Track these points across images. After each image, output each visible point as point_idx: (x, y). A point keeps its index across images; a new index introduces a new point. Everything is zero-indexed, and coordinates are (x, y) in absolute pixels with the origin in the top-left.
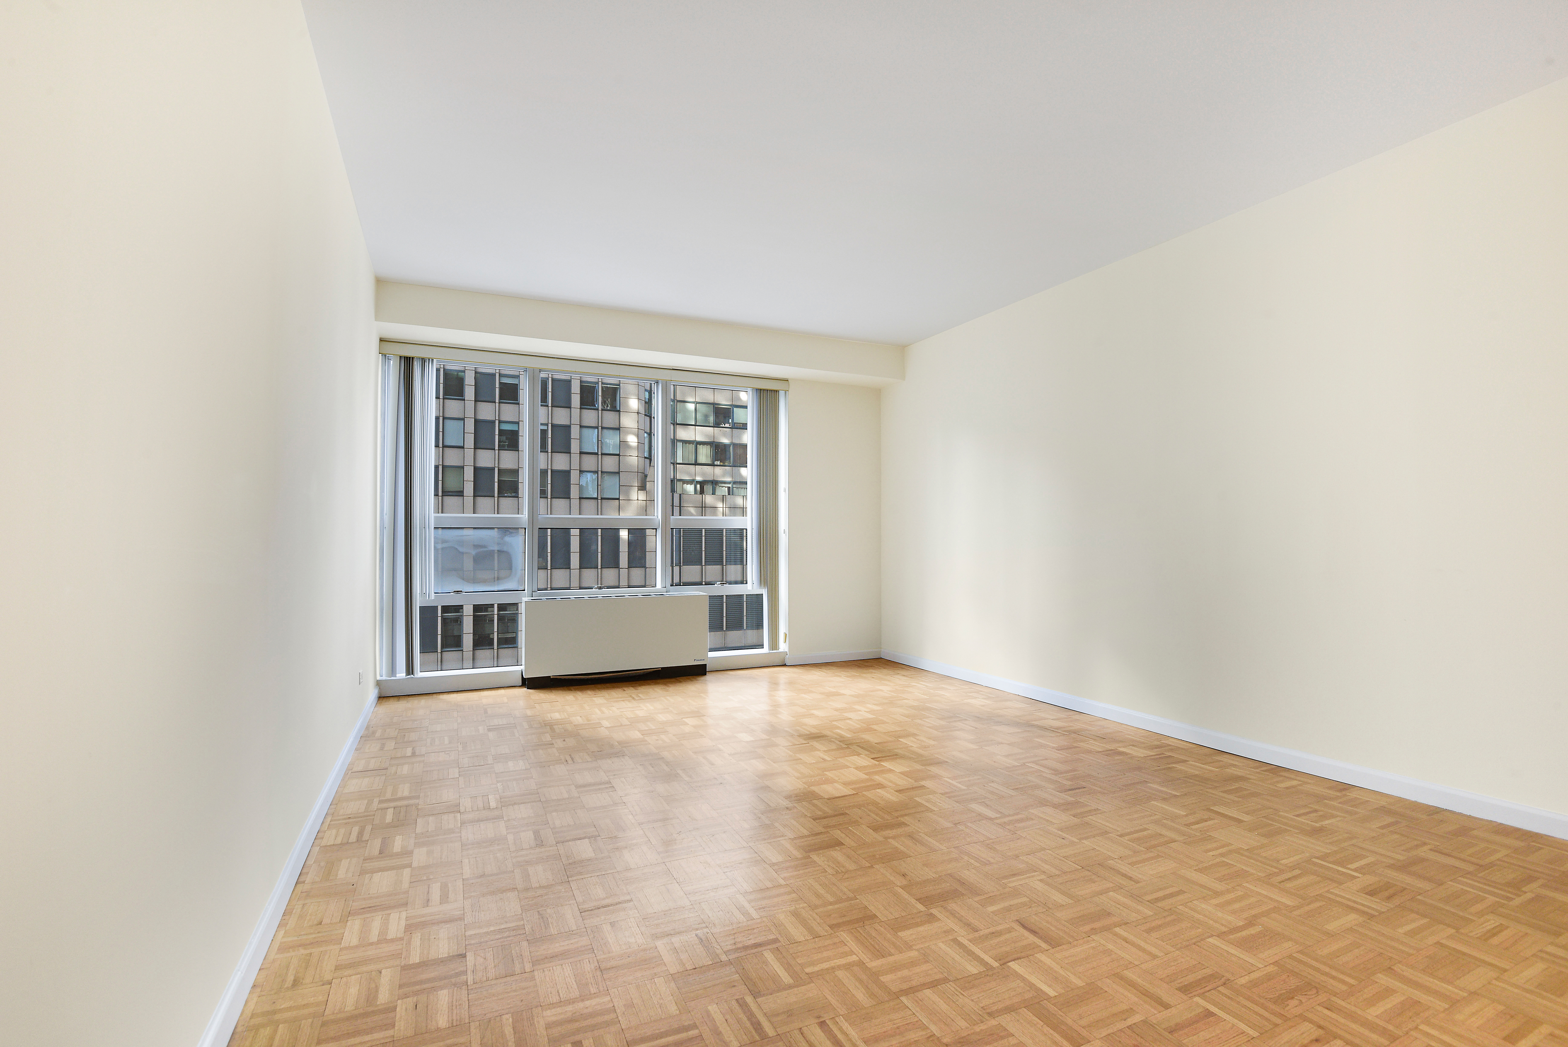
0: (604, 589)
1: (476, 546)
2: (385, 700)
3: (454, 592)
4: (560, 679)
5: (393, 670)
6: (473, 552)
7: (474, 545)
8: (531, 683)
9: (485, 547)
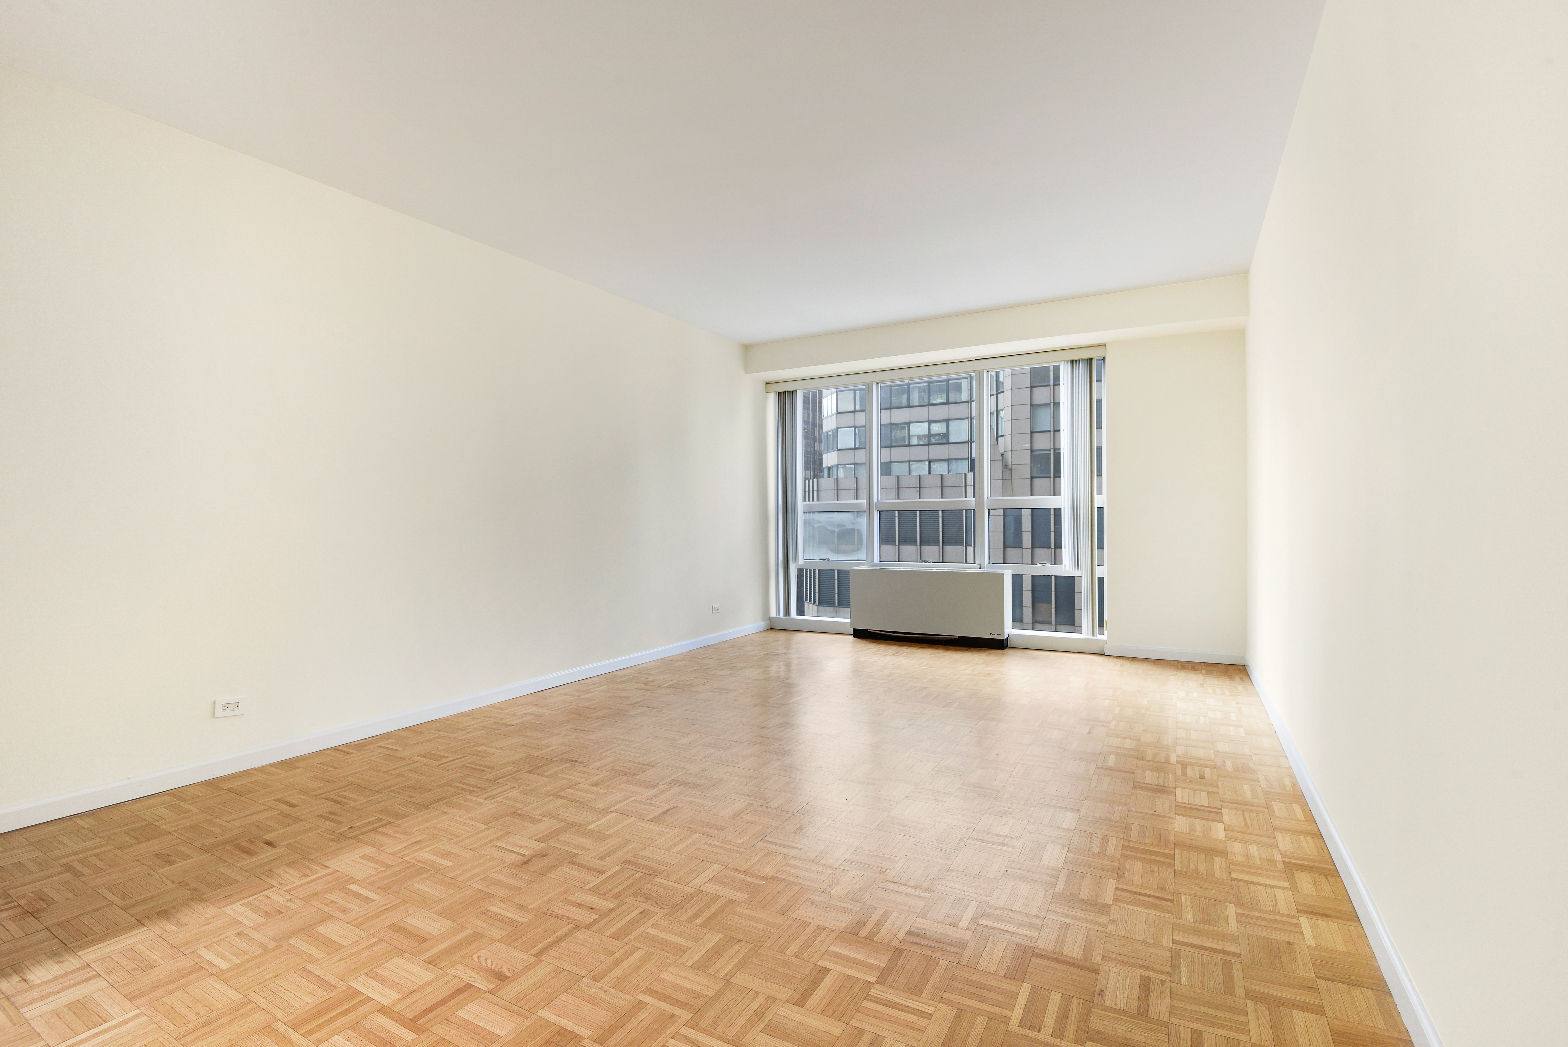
0: (928, 563)
1: (839, 526)
2: (773, 631)
3: (821, 559)
4: (877, 633)
5: (787, 612)
6: (837, 530)
7: (837, 525)
8: (859, 634)
9: (844, 526)
